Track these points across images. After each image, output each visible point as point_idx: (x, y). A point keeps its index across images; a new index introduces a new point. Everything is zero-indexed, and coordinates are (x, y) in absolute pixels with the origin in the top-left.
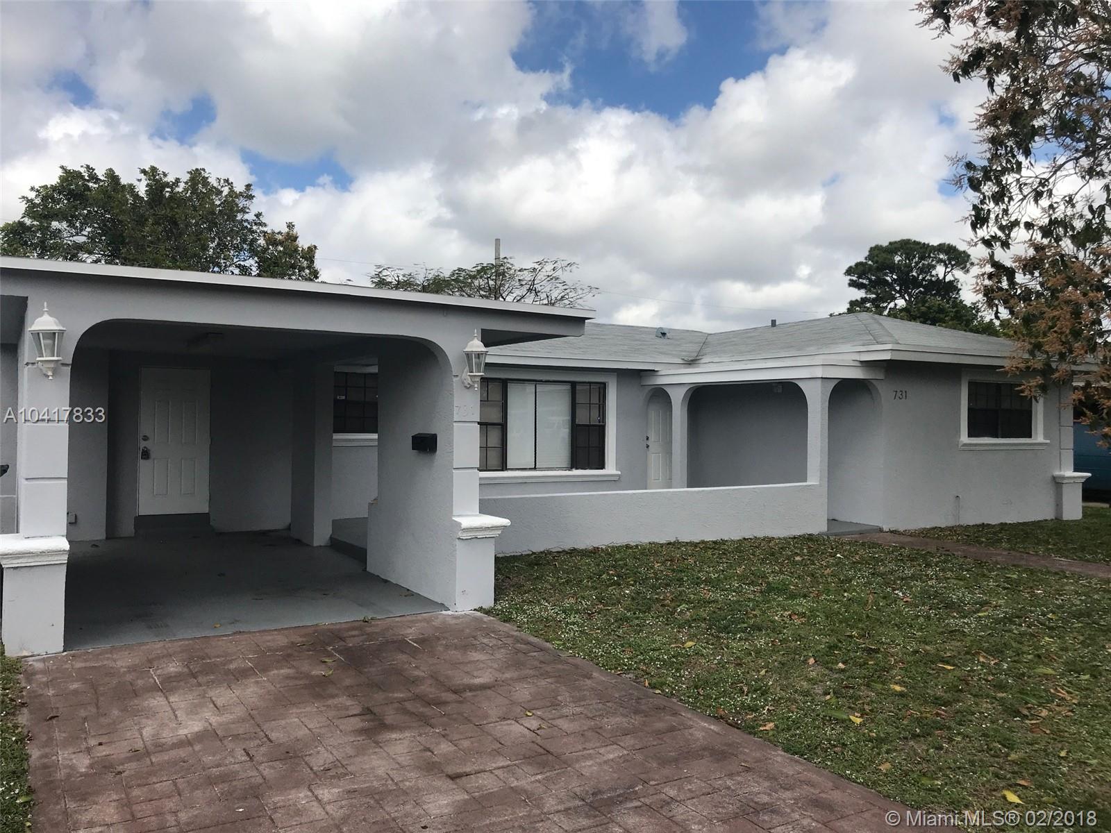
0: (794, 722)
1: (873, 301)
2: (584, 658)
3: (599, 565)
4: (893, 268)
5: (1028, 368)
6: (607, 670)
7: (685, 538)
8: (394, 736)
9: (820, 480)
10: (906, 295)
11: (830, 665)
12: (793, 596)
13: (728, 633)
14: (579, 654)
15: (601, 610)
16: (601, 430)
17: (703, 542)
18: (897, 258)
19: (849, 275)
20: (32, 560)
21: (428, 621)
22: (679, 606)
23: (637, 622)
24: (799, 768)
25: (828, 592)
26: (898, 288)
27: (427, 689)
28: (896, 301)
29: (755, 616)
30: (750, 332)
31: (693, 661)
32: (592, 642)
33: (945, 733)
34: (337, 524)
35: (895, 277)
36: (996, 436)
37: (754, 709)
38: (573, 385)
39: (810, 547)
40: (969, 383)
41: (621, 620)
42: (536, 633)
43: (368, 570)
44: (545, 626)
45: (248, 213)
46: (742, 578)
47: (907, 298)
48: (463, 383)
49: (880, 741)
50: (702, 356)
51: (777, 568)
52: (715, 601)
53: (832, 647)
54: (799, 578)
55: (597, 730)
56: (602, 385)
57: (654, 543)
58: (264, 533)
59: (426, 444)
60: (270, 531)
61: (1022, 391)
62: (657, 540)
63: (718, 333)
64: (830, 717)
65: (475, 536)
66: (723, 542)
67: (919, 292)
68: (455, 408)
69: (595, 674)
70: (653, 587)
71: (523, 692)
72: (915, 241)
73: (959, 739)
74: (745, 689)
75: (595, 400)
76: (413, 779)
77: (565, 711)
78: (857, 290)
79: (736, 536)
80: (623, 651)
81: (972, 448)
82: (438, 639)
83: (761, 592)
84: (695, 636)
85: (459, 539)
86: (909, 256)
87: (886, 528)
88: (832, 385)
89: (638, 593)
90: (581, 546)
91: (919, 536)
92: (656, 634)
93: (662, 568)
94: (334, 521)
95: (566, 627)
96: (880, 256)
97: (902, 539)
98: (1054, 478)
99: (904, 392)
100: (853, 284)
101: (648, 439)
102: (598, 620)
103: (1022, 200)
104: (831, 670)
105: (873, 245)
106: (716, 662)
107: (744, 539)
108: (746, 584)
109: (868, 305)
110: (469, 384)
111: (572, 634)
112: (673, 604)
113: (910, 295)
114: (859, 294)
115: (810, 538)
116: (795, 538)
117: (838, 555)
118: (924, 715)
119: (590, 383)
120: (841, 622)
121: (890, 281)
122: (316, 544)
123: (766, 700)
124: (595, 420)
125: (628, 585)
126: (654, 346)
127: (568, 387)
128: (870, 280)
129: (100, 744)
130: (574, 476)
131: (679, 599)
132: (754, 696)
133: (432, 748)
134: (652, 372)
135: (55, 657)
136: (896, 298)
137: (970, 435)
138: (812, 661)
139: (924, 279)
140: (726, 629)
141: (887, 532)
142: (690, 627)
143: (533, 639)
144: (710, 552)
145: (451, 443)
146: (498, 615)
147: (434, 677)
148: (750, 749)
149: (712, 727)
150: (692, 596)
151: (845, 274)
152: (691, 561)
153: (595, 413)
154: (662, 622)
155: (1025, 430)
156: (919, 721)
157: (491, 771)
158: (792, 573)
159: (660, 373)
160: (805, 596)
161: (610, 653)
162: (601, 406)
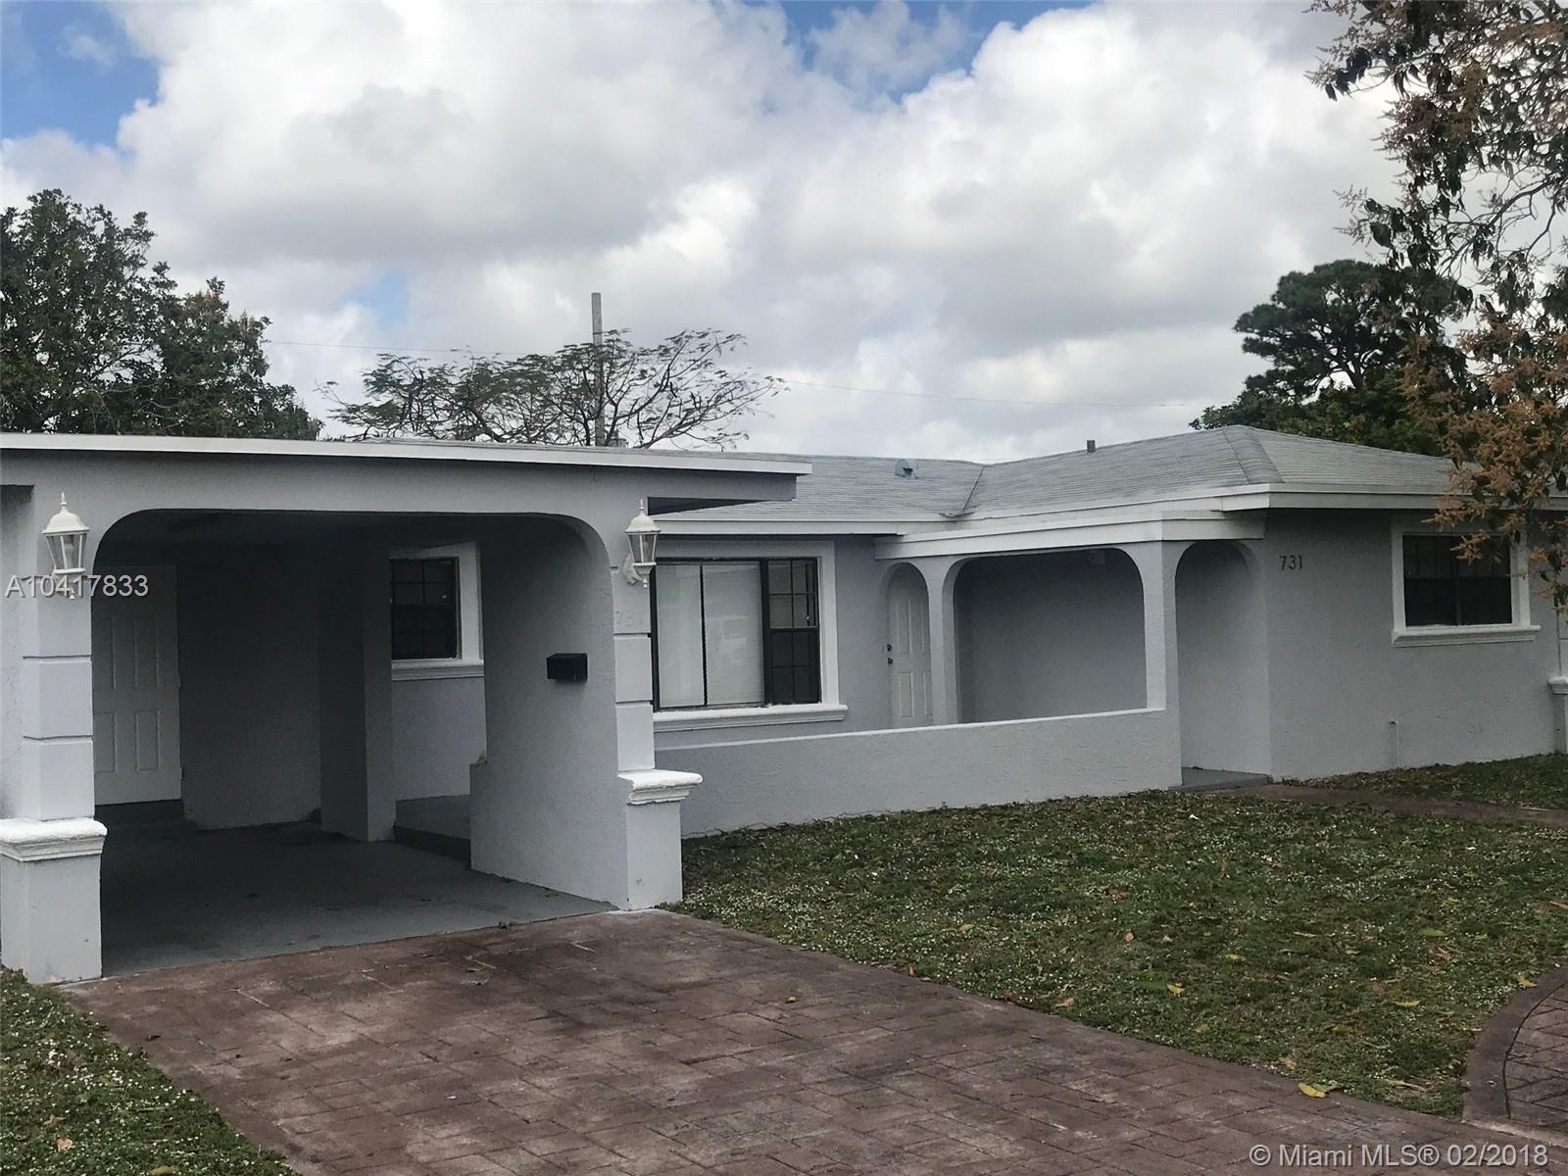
0: (1098, 996)
1: (1289, 377)
2: (824, 951)
3: (828, 844)
4: (1323, 314)
5: (1468, 516)
6: (857, 961)
7: (957, 802)
8: (600, 1033)
9: (1168, 702)
10: (1350, 364)
11: (1153, 939)
12: (1113, 868)
13: (1020, 913)
14: (816, 947)
15: (840, 896)
16: (812, 637)
17: (985, 807)
18: (1331, 297)
19: (1245, 330)
20: (57, 850)
21: (593, 922)
22: (950, 888)
23: (892, 907)
24: (1100, 1037)
25: (1164, 860)
26: (1334, 352)
27: (620, 989)
28: (1333, 375)
29: (1059, 893)
30: (1053, 463)
31: (971, 945)
32: (832, 932)
33: (1280, 997)
34: (403, 807)
35: (1327, 330)
36: (1454, 623)
37: (1047, 988)
38: (763, 563)
39: (1150, 808)
40: (1404, 537)
41: (867, 907)
42: (751, 928)
43: (473, 867)
44: (764, 919)
45: (142, 265)
46: (1043, 850)
47: (1352, 369)
48: (625, 577)
49: (1201, 1006)
50: (975, 507)
51: (1096, 836)
52: (1001, 878)
53: (1158, 920)
54: (1127, 846)
55: (855, 1016)
56: (811, 562)
57: (909, 812)
58: (276, 828)
59: (570, 670)
60: (281, 825)
61: (1461, 552)
62: (913, 808)
63: (1001, 464)
64: (1145, 990)
65: (653, 799)
66: (1017, 806)
67: (1373, 357)
68: (615, 615)
69: (840, 966)
70: (912, 866)
71: (752, 987)
72: (1360, 263)
73: (1296, 999)
74: (1040, 969)
75: (800, 586)
76: (639, 1066)
77: (809, 1001)
78: (1259, 357)
79: (1037, 796)
80: (877, 939)
81: (1414, 643)
82: (617, 941)
83: (1069, 866)
84: (974, 918)
85: (630, 804)
86: (1352, 292)
87: (1277, 778)
88: (1178, 552)
89: (891, 875)
90: (796, 820)
91: (1328, 787)
92: (922, 921)
93: (924, 843)
94: (398, 803)
95: (794, 918)
96: (1299, 293)
97: (1300, 791)
98: (1550, 686)
99: (1297, 557)
100: (1250, 346)
101: (889, 648)
102: (839, 909)
103: (1453, 259)
104: (1154, 945)
105: (1286, 273)
106: (1001, 944)
107: (1050, 801)
108: (1048, 857)
109: (1280, 384)
110: (634, 579)
111: (804, 925)
112: (943, 885)
113: (1357, 364)
114: (1263, 365)
115: (1154, 795)
116: (1130, 796)
117: (1192, 816)
118: (1260, 980)
119: (791, 559)
120: (1176, 895)
121: (1319, 337)
122: (371, 838)
123: (1065, 978)
124: (801, 624)
125: (874, 866)
126: (893, 494)
127: (755, 566)
128: (1283, 338)
129: (238, 1056)
130: (774, 716)
131: (951, 879)
132: (1051, 975)
133: (652, 1039)
134: (894, 538)
135: (94, 982)
136: (1331, 371)
137: (1409, 623)
138: (1129, 937)
139: (1380, 333)
140: (1017, 909)
141: (1278, 783)
142: (966, 909)
143: (750, 936)
144: (995, 820)
145: (610, 664)
146: (691, 911)
147: (626, 978)
148: (1042, 1023)
149: (997, 1008)
150: (970, 875)
151: (1236, 328)
152: (967, 832)
153: (801, 613)
154: (928, 906)
155: (1502, 612)
156: (1251, 986)
157: (732, 1056)
158: (1115, 840)
159: (905, 539)
160: (1131, 867)
161: (859, 943)
162: (811, 597)
